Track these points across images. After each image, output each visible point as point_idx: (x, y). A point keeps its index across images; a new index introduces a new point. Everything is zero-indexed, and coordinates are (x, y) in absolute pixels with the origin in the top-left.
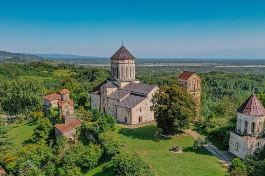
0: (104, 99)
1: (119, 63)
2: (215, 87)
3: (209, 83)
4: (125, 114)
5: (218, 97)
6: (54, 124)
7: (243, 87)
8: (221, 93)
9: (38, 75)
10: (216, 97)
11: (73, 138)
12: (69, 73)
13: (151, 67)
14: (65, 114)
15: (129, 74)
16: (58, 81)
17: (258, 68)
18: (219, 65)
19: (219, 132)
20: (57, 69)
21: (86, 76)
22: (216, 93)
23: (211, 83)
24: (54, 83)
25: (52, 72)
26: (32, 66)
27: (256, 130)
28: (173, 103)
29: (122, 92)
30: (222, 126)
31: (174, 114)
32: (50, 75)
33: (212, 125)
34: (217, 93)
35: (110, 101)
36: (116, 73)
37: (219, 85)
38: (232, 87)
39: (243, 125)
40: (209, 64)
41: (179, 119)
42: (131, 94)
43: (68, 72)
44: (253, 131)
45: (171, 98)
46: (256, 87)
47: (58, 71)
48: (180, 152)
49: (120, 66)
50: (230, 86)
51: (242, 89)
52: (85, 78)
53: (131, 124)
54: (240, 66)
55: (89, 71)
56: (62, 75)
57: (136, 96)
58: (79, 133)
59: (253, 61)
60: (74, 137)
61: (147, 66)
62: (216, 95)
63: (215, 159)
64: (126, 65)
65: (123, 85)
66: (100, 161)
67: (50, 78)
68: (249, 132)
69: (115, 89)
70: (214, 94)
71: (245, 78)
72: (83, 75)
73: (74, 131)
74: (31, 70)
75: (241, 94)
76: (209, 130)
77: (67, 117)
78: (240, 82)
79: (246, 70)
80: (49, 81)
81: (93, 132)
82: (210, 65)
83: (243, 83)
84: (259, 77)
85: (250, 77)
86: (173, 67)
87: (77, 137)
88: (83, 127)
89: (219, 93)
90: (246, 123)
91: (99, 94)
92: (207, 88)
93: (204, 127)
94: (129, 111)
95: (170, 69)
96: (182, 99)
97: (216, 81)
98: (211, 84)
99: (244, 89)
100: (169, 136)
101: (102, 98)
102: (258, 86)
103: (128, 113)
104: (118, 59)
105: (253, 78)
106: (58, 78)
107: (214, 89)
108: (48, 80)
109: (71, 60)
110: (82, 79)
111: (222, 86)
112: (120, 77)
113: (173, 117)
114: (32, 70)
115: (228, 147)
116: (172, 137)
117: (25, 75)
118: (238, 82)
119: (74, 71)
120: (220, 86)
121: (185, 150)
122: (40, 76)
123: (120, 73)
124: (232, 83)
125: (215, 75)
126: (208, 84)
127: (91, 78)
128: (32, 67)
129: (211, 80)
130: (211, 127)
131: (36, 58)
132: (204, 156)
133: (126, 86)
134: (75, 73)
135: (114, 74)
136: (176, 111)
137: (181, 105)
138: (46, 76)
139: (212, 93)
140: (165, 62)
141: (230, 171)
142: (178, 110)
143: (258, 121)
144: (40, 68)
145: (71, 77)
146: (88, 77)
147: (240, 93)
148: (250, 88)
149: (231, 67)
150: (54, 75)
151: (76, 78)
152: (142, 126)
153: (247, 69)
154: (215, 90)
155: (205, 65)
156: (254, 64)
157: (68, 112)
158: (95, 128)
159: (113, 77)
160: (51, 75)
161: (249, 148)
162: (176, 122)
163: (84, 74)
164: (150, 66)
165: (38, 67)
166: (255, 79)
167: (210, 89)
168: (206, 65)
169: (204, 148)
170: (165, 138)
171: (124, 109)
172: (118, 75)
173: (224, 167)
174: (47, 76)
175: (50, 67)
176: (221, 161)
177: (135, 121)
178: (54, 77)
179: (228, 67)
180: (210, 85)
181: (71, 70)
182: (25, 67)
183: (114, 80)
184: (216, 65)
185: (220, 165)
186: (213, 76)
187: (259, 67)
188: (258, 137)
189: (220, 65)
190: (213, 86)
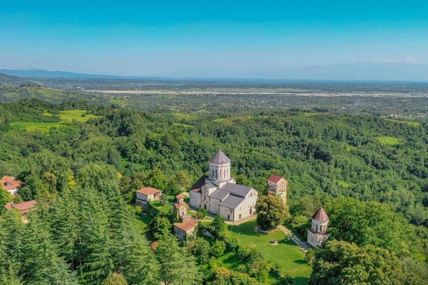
0: (205, 197)
1: (218, 167)
2: (296, 137)
3: (289, 131)
4: (228, 213)
5: (301, 151)
6: (172, 223)
7: (335, 135)
8: (305, 145)
9: (37, 120)
10: (298, 151)
11: (192, 235)
12: (83, 116)
13: (200, 95)
14: (181, 214)
15: (226, 176)
16: (70, 130)
17: (359, 97)
18: (302, 93)
19: (301, 228)
20: (63, 110)
21: (111, 122)
22: (298, 146)
23: (291, 130)
24: (64, 134)
25: (58, 116)
26: (25, 105)
27: (322, 230)
28: (270, 210)
29: (222, 192)
30: (303, 223)
31: (271, 218)
32: (55, 120)
33: (297, 222)
34: (300, 146)
35: (212, 200)
36: (215, 175)
37: (302, 134)
38: (320, 137)
39: (315, 226)
40: (288, 90)
41: (275, 221)
42: (231, 194)
43: (82, 114)
44: (321, 230)
45: (269, 206)
46: (352, 135)
47: (66, 113)
48: (276, 244)
49: (219, 169)
50: (317, 135)
51: (333, 139)
52: (111, 125)
53: (233, 221)
54: (334, 95)
55: (116, 114)
56: (74, 120)
57: (235, 197)
58: (197, 231)
59: (353, 85)
60: (193, 233)
61: (194, 93)
62: (299, 148)
63: (299, 248)
64: (224, 168)
65: (221, 185)
66: (225, 252)
67: (57, 126)
68: (319, 231)
69: (215, 189)
70: (295, 147)
71: (338, 119)
72: (106, 120)
73: (193, 229)
74: (24, 112)
75: (332, 147)
76: (294, 226)
77: (184, 217)
78: (330, 128)
79: (343, 101)
80: (56, 131)
81: (211, 230)
82: (288, 92)
83: (335, 130)
84: (357, 118)
85: (346, 118)
86: (233, 95)
87: (196, 233)
88: (200, 226)
89: (303, 146)
90: (317, 226)
91: (200, 192)
92: (286, 138)
93: (290, 222)
94: (232, 210)
95: (229, 99)
96: (276, 207)
97: (298, 127)
98: (292, 132)
99: (336, 138)
100: (266, 232)
101: (203, 196)
102: (355, 135)
103: (231, 212)
104: (218, 163)
105: (349, 120)
106: (68, 125)
107: (296, 140)
108: (54, 128)
109: (67, 81)
110: (106, 126)
111: (306, 136)
112: (219, 178)
113: (270, 220)
114: (26, 112)
115: (307, 239)
116: (269, 232)
117: (17, 121)
118: (328, 129)
119: (91, 113)
120: (304, 135)
121: (280, 242)
122: (40, 122)
123: (219, 175)
124: (320, 130)
125: (297, 115)
126: (287, 132)
127: (120, 125)
128: (26, 108)
129: (291, 126)
130: (295, 223)
131: (6, 78)
132: (291, 246)
133: (224, 186)
134: (93, 117)
135: (213, 175)
136: (272, 216)
137: (276, 211)
138: (49, 122)
139: (294, 146)
140: (219, 87)
141: (307, 255)
142: (274, 215)
143: (324, 225)
144: (37, 108)
145: (88, 122)
146: (115, 124)
147: (330, 146)
148: (344, 137)
149: (320, 97)
150: (62, 120)
151: (96, 125)
152: (242, 222)
153: (343, 99)
154: (297, 142)
155: (282, 92)
156: (353, 90)
157: (183, 213)
158: (212, 227)
159: (212, 177)
160: (57, 120)
161: (318, 240)
162: (273, 224)
163: (108, 119)
164: (197, 93)
165: (35, 108)
166: (352, 122)
167: (291, 141)
168: (284, 92)
169: (292, 240)
170: (263, 233)
171: (228, 209)
172: (217, 176)
173: (304, 253)
174: (52, 122)
175: (52, 107)
176: (302, 249)
177: (236, 218)
178: (63, 124)
179: (316, 95)
180: (290, 133)
181: (86, 111)
182: (15, 108)
183: (214, 180)
184: (298, 93)
185: (302, 252)
186: (294, 117)
187: (360, 95)
188: (324, 234)
189: (304, 93)
190: (294, 134)
